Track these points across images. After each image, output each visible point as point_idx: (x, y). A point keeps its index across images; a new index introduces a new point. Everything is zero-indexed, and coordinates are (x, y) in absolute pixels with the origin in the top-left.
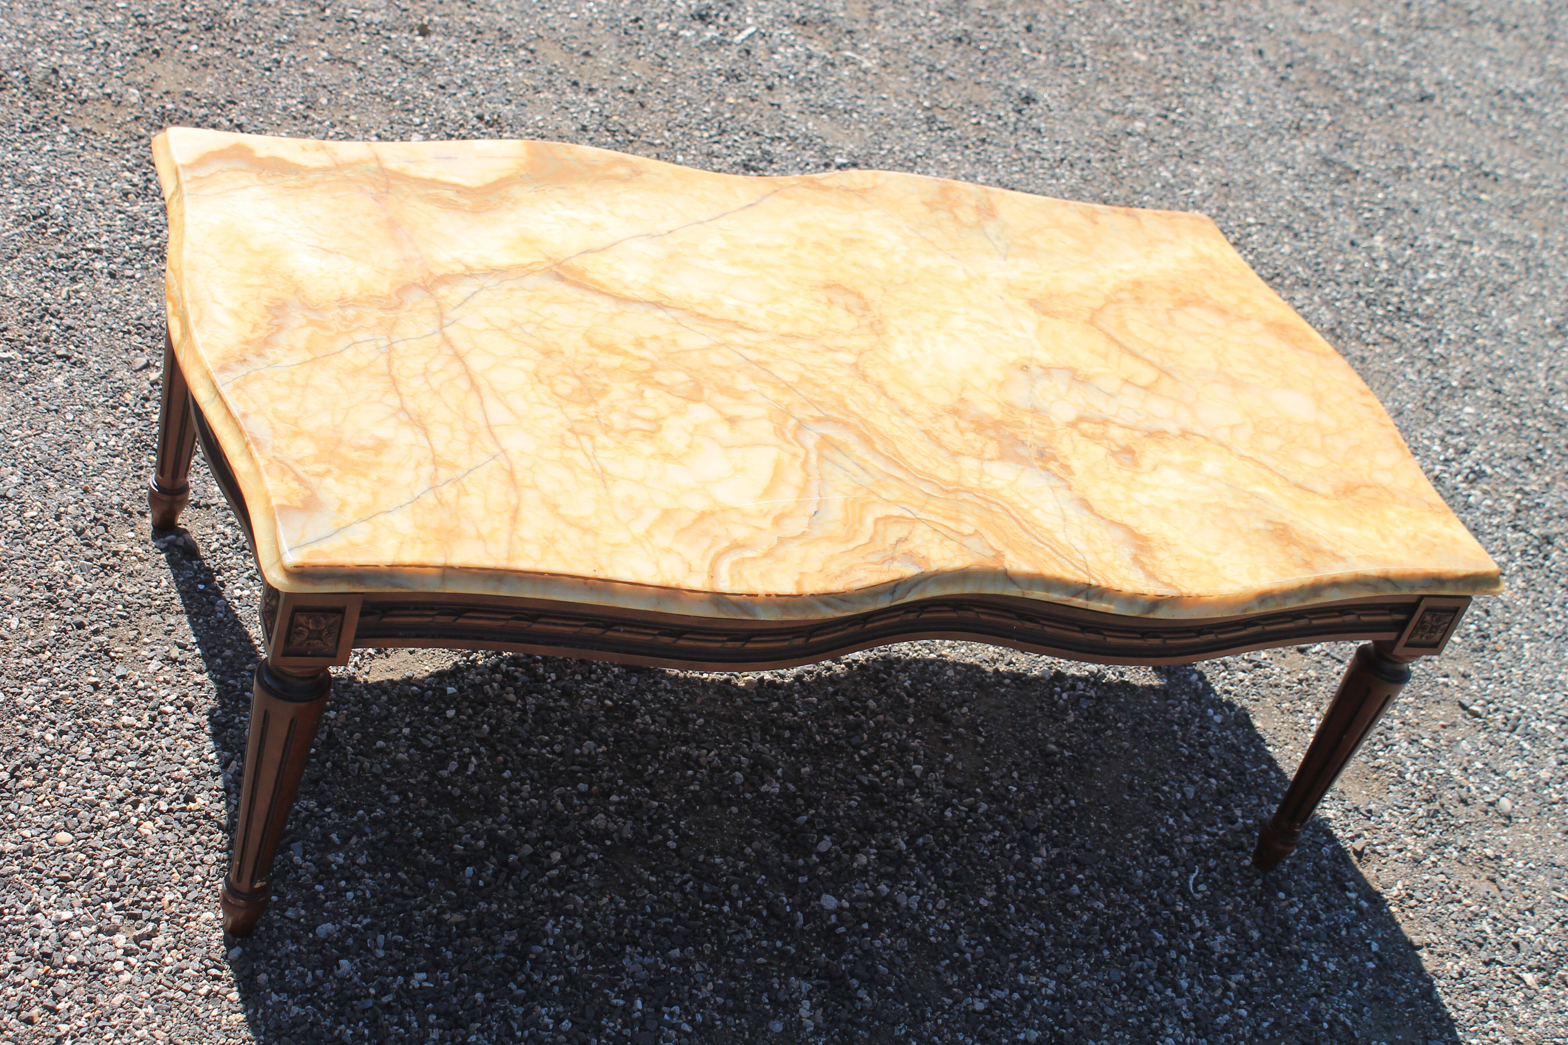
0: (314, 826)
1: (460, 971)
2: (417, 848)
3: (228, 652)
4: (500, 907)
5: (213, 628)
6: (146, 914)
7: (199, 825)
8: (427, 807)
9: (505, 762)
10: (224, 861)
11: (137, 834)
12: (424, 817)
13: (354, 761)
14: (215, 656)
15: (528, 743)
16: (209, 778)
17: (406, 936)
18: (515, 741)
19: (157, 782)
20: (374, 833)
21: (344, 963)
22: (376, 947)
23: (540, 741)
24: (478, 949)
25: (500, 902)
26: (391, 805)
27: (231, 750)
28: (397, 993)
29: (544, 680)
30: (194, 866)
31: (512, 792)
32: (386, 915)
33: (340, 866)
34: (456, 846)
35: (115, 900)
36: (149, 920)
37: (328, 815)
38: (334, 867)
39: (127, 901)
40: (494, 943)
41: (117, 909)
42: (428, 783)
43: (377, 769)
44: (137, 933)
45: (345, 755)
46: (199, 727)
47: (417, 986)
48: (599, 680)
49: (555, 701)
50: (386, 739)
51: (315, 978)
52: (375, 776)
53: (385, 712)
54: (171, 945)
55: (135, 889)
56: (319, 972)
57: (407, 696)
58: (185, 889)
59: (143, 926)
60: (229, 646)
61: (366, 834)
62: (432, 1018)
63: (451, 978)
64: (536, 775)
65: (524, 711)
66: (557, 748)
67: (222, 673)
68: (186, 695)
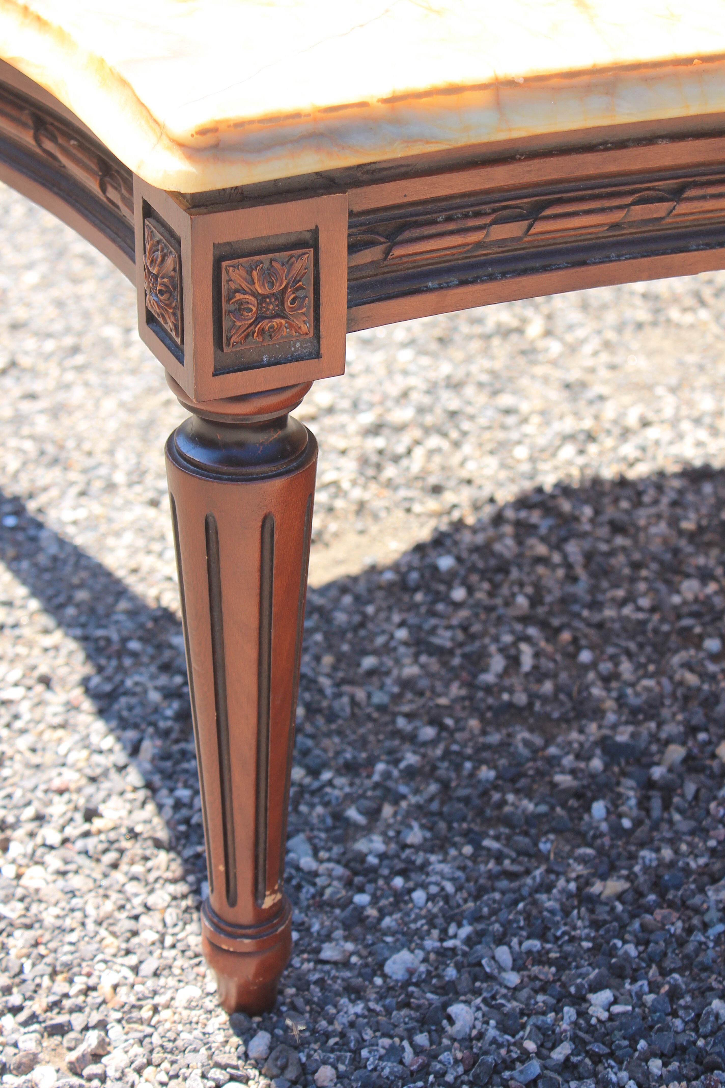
0: (312, 806)
1: (664, 973)
2: (496, 796)
3: (82, 595)
4: (676, 851)
5: (46, 570)
6: (78, 1021)
7: (122, 852)
8: (484, 733)
9: (575, 641)
10: (184, 897)
11: (20, 892)
12: (487, 747)
13: (338, 695)
14: (61, 607)
15: (595, 605)
16: (113, 774)
17: (543, 937)
18: (576, 608)
19: (29, 803)
20: (417, 791)
21: (456, 1010)
22: (501, 969)
23: (613, 600)
24: (677, 927)
25: (673, 843)
26: (425, 744)
27: (136, 726)
28: (574, 1039)
29: (576, 519)
30: (136, 918)
31: (606, 680)
32: (494, 912)
33: (382, 856)
34: (559, 778)
35: (16, 1010)
36: (86, 1028)
37: (330, 783)
38: (372, 860)
39: (38, 1006)
40: (697, 911)
41: (25, 1024)
42: (470, 698)
43: (379, 698)
44: (73, 1056)
45: (321, 691)
46: (72, 707)
47: (604, 1015)
48: (656, 502)
49: (608, 541)
50: (375, 652)
51: (418, 1051)
52: (382, 708)
53: (357, 619)
54: (141, 1060)
55: (46, 981)
56: (422, 1039)
57: (380, 588)
58: (133, 960)
59: (78, 1042)
60: (81, 586)
61: (404, 797)
62: (655, 1065)
63: (654, 987)
64: (632, 646)
65: (569, 566)
66: (645, 602)
67: (83, 626)
68: (34, 668)
